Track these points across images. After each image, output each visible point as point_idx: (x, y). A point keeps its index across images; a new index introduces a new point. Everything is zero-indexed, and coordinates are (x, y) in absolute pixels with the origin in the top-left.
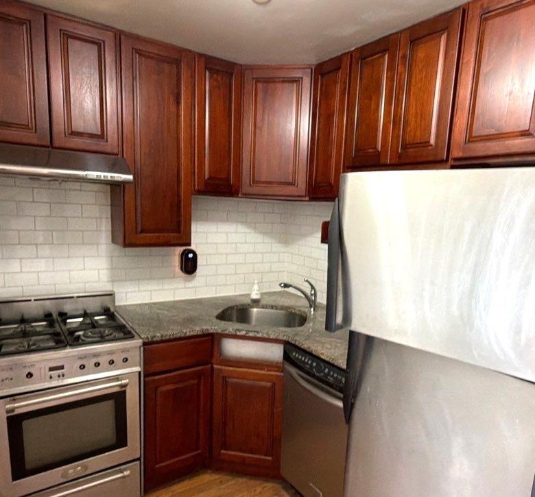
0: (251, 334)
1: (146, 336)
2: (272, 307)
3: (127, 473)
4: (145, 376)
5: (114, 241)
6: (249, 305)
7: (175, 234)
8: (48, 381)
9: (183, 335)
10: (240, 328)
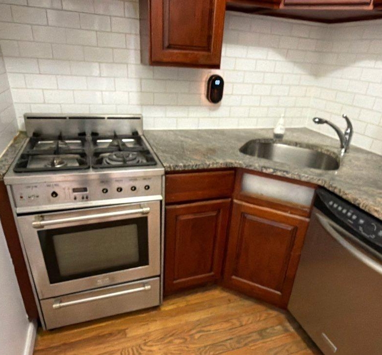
0: (279, 174)
1: (168, 165)
2: (296, 144)
3: (148, 287)
4: (166, 204)
5: (142, 61)
6: (272, 140)
7: (204, 53)
8: (73, 202)
9: (206, 167)
10: (266, 165)
